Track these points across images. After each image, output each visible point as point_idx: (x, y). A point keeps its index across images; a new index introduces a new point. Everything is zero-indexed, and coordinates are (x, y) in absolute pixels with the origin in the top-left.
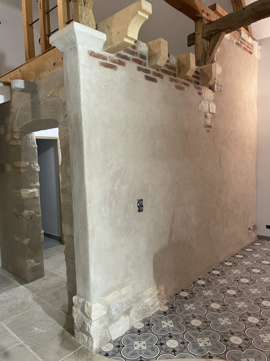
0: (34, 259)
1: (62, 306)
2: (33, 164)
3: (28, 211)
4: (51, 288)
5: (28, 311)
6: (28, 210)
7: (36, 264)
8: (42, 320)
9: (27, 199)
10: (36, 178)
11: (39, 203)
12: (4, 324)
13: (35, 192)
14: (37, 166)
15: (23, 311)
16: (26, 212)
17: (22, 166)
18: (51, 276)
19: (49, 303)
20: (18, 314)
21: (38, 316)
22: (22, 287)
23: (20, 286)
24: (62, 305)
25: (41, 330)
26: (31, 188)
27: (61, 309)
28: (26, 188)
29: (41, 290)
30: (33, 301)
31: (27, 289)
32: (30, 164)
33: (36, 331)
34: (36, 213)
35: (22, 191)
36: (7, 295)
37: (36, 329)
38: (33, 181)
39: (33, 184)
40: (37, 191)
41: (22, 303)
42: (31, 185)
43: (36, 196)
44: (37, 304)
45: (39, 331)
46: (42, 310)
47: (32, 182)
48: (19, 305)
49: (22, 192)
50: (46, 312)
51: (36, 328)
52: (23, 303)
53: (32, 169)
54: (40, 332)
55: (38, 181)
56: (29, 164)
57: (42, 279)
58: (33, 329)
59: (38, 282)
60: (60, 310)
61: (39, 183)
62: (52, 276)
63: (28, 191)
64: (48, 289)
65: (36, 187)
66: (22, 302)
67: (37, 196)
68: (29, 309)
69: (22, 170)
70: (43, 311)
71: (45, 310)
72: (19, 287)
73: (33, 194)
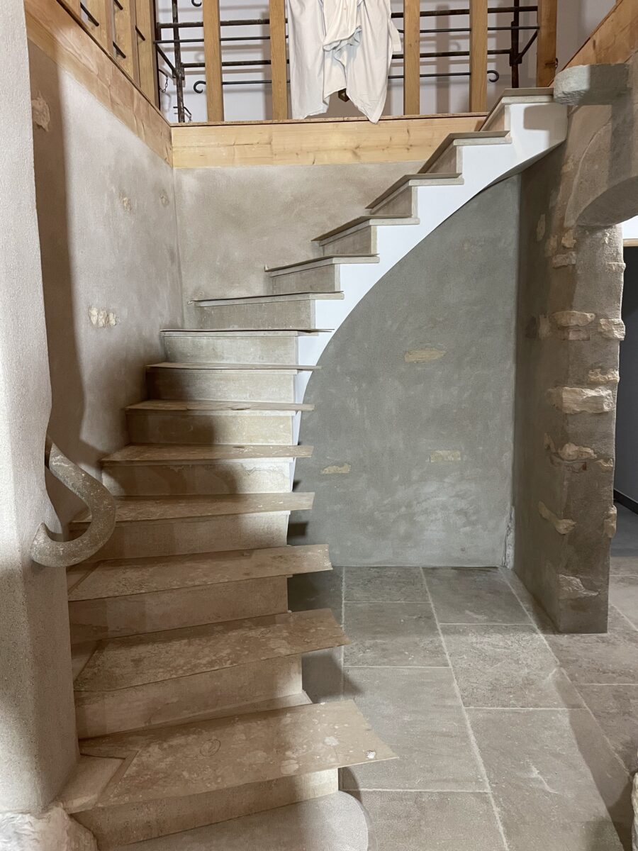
0: (581, 577)
1: (627, 743)
2: (606, 317)
3: (577, 448)
4: (613, 673)
5: (532, 711)
6: (576, 445)
7: (584, 593)
8: (557, 756)
9: (576, 414)
10: (610, 357)
11: (611, 430)
12: (467, 716)
13: (602, 397)
14: (619, 324)
15: (520, 704)
16: (570, 450)
17: (574, 322)
18: (625, 638)
19: (594, 714)
20: (507, 706)
21: (551, 737)
22: (541, 637)
23: (537, 633)
24: (628, 738)
25: (546, 784)
26: (593, 385)
27: (620, 748)
28: (577, 384)
29: (585, 665)
30: (553, 688)
31: (550, 649)
32: (598, 317)
33: (533, 779)
34: (600, 457)
35: (566, 391)
36: (501, 644)
37: (535, 773)
38: (601, 367)
39: (600, 375)
40: (609, 395)
41: (527, 680)
42: (593, 378)
43: (602, 408)
44: (560, 702)
45: (541, 782)
46: (568, 725)
47: (598, 370)
48: (517, 682)
49: (565, 395)
50: (577, 739)
51: (534, 769)
52: (528, 683)
53: (601, 333)
54: (541, 787)
55: (614, 368)
56: (593, 318)
57: (598, 637)
58: (526, 768)
59: (584, 642)
60: (617, 751)
61: (618, 372)
62: (629, 640)
63: (580, 394)
64: (604, 673)
65: (608, 384)
66: (526, 677)
67: (606, 408)
68: (536, 706)
69: (571, 335)
70: (571, 731)
71: (575, 730)
72: (534, 635)
73: (596, 403)
